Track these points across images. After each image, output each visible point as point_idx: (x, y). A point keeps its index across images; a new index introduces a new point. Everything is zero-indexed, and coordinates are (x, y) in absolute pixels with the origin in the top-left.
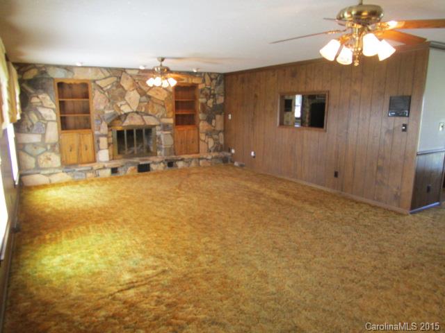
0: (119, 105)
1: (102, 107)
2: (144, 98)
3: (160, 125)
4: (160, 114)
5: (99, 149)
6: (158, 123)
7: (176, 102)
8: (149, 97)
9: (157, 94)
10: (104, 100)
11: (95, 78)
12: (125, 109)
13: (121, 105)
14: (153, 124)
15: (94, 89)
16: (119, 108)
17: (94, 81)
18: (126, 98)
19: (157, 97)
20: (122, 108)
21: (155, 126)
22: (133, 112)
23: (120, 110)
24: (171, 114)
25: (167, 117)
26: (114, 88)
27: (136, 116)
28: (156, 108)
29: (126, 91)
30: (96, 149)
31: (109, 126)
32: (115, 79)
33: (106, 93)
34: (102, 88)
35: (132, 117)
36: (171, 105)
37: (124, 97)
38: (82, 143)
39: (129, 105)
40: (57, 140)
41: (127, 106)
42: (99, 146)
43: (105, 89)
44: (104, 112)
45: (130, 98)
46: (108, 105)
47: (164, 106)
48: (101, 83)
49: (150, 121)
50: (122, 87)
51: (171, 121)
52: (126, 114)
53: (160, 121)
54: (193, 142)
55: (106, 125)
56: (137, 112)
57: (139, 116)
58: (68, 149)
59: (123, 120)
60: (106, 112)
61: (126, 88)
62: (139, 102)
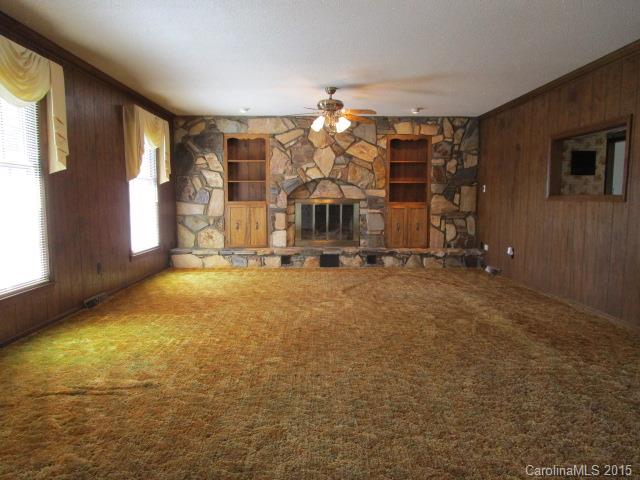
0: (305, 168)
1: (281, 171)
2: (342, 159)
3: (365, 200)
4: (366, 182)
5: (274, 230)
6: (363, 197)
7: (392, 165)
8: (351, 157)
9: (362, 152)
10: (285, 161)
11: (274, 132)
12: (313, 174)
13: (307, 168)
14: (355, 197)
15: (273, 147)
16: (305, 172)
17: (273, 136)
18: (315, 159)
19: (360, 156)
20: (309, 173)
21: (359, 201)
22: (324, 179)
23: (306, 176)
24: (382, 183)
25: (376, 188)
26: (299, 145)
27: (330, 186)
28: (360, 172)
29: (315, 149)
30: (270, 229)
31: (289, 198)
32: (302, 132)
33: (288, 153)
34: (283, 145)
35: (324, 187)
36: (383, 169)
37: (312, 157)
38: (252, 219)
39: (318, 168)
40: (222, 213)
41: (315, 169)
42: (273, 225)
43: (286, 146)
44: (283, 179)
45: (320, 159)
46: (290, 168)
47: (371, 171)
48: (283, 138)
49: (352, 193)
50: (312, 144)
51: (382, 193)
52: (316, 182)
53: (364, 193)
54: (418, 229)
55: (286, 196)
56: (333, 180)
57: (334, 185)
58: (234, 226)
59: (311, 190)
60: (287, 177)
61: (316, 145)
62: (334, 164)
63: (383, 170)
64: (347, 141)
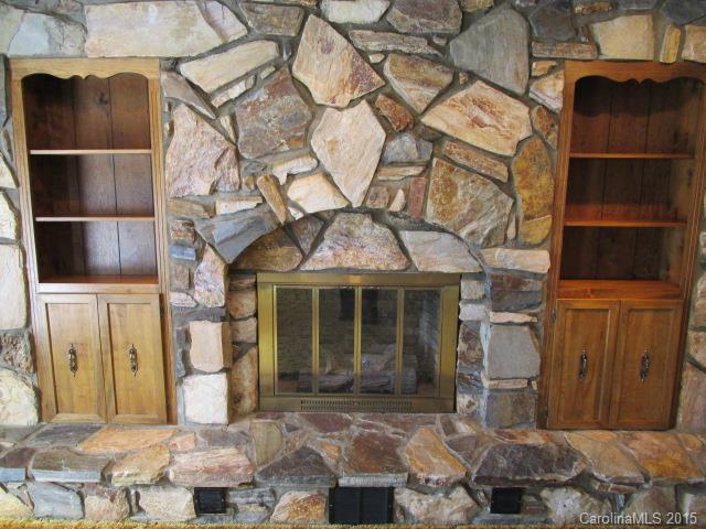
0: (281, 173)
1: (202, 188)
2: (406, 145)
3: (479, 276)
4: (485, 225)
5: (189, 371)
6: (470, 265)
7: (574, 164)
8: (437, 138)
9: (477, 122)
10: (216, 151)
11: (174, 51)
12: (311, 197)
13: (291, 177)
14: (447, 268)
15: (172, 105)
16: (282, 190)
17: (173, 65)
18: (317, 143)
19: (470, 137)
20: (296, 192)
21: (456, 279)
22: (349, 210)
23: (286, 201)
24: (541, 227)
25: (519, 244)
26: (262, 95)
27: (366, 229)
28: (466, 191)
29: (316, 109)
30: (175, 365)
31: (233, 272)
32: (270, 50)
33: (225, 121)
34: (206, 98)
35: (349, 234)
36: (545, 180)
37: (305, 140)
38: (118, 338)
39: (328, 177)
40: (22, 320)
41: (317, 181)
42: (185, 357)
43: (218, 101)
44: (211, 211)
45: (333, 145)
46: (233, 174)
47: (506, 187)
48: (206, 74)
49: (435, 255)
50: (303, 91)
51: (539, 261)
52: (322, 220)
53: (478, 257)
54: (644, 373)
55: (220, 268)
56: (376, 216)
57: (380, 230)
58: (63, 359)
59: (306, 246)
60: (223, 208)
61: (318, 97)
62: (381, 162)
63: (543, 184)
64: (426, 83)
